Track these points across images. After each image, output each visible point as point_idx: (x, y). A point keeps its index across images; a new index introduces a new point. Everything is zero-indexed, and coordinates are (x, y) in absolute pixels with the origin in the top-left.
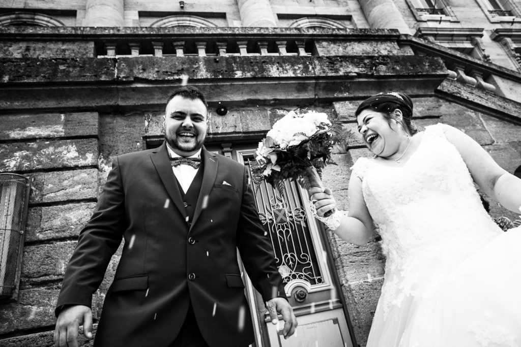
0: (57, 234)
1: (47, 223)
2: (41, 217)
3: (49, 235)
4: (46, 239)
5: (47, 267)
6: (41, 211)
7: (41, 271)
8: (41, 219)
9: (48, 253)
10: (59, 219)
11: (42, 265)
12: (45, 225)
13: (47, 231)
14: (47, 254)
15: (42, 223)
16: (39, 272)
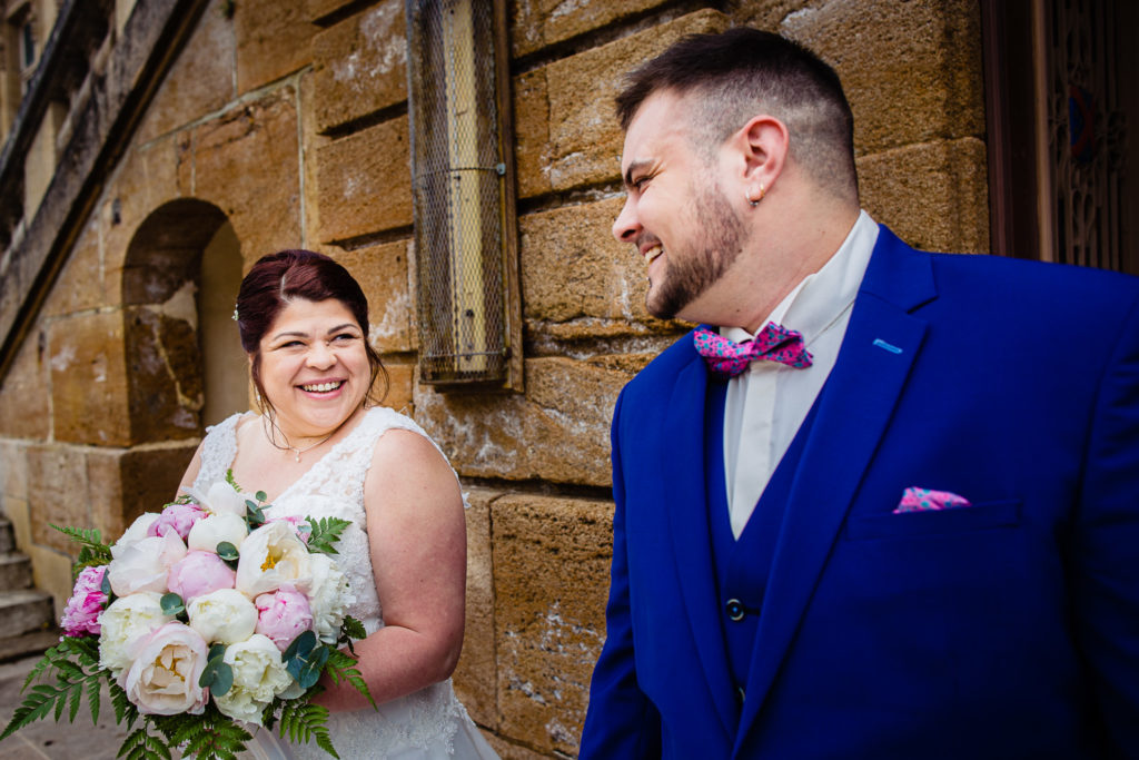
0: (596, 166)
1: (564, 125)
2: (549, 104)
3: (576, 170)
4: (569, 185)
5: (582, 288)
6: (546, 80)
7: (569, 300)
8: (549, 111)
9: (580, 238)
10: (594, 107)
11: (568, 280)
12: (562, 134)
13: (569, 154)
14: (578, 243)
15: (551, 125)
16: (564, 305)
